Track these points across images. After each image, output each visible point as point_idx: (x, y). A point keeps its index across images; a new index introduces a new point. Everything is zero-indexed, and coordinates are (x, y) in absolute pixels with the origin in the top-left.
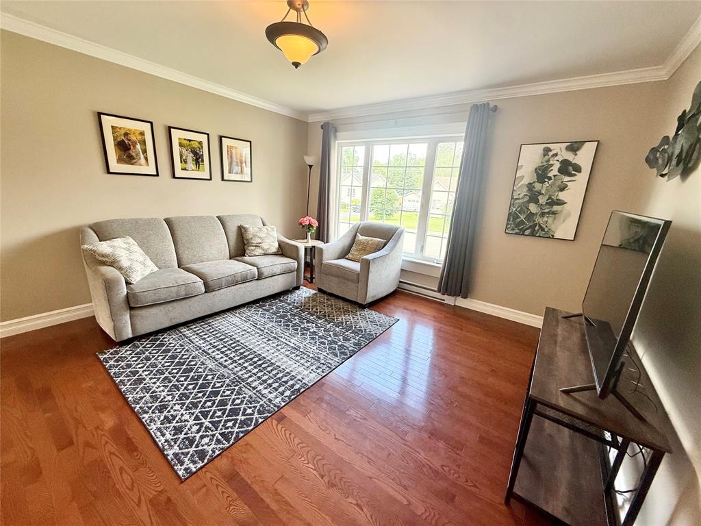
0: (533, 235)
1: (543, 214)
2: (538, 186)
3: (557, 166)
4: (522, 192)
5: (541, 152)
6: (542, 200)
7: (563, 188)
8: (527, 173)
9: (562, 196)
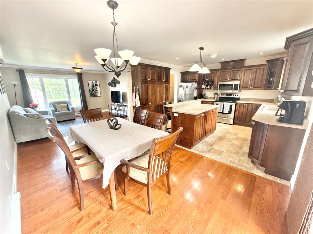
0: (95, 96)
1: (95, 93)
2: (93, 88)
3: (95, 85)
4: (91, 89)
5: (92, 82)
6: (94, 90)
7: (97, 88)
8: (91, 86)
9: (97, 89)
